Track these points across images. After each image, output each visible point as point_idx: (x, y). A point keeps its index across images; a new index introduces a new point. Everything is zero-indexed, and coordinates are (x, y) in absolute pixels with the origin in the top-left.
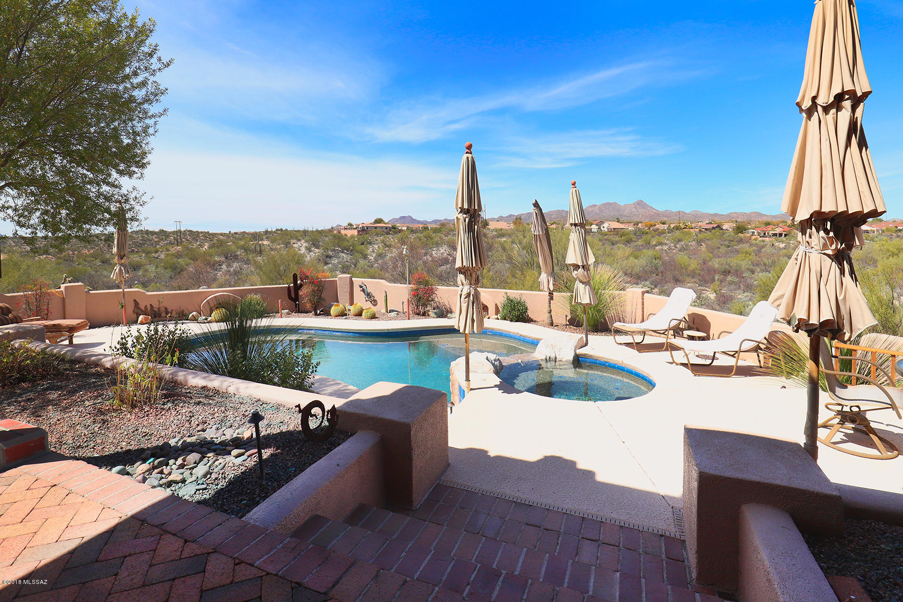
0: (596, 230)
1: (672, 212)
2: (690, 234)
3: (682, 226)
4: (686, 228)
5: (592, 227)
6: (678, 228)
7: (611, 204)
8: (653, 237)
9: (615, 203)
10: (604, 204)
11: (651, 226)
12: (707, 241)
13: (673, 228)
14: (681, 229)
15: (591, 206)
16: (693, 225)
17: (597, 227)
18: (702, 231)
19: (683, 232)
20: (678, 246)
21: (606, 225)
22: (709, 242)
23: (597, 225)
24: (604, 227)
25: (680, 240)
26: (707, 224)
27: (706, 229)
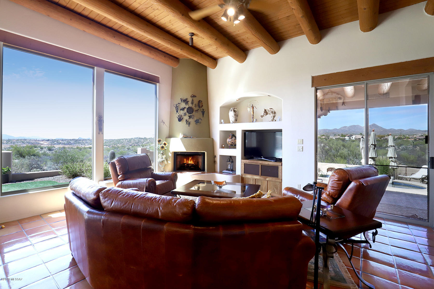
0: (348, 139)
1: (395, 130)
2: (409, 141)
3: (403, 137)
4: (405, 138)
5: (345, 137)
6: (399, 138)
7: (355, 126)
8: (384, 143)
9: (358, 125)
10: (352, 126)
11: (382, 137)
12: (420, 145)
13: (397, 138)
14: (402, 139)
15: (343, 127)
16: (410, 137)
17: (349, 138)
18: (416, 140)
19: (404, 141)
20: (400, 148)
21: (354, 137)
22: (422, 146)
23: (348, 137)
24: (352, 138)
25: (401, 145)
26: (420, 136)
27: (419, 139)
